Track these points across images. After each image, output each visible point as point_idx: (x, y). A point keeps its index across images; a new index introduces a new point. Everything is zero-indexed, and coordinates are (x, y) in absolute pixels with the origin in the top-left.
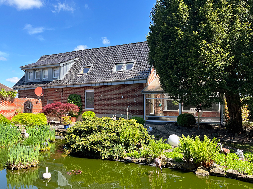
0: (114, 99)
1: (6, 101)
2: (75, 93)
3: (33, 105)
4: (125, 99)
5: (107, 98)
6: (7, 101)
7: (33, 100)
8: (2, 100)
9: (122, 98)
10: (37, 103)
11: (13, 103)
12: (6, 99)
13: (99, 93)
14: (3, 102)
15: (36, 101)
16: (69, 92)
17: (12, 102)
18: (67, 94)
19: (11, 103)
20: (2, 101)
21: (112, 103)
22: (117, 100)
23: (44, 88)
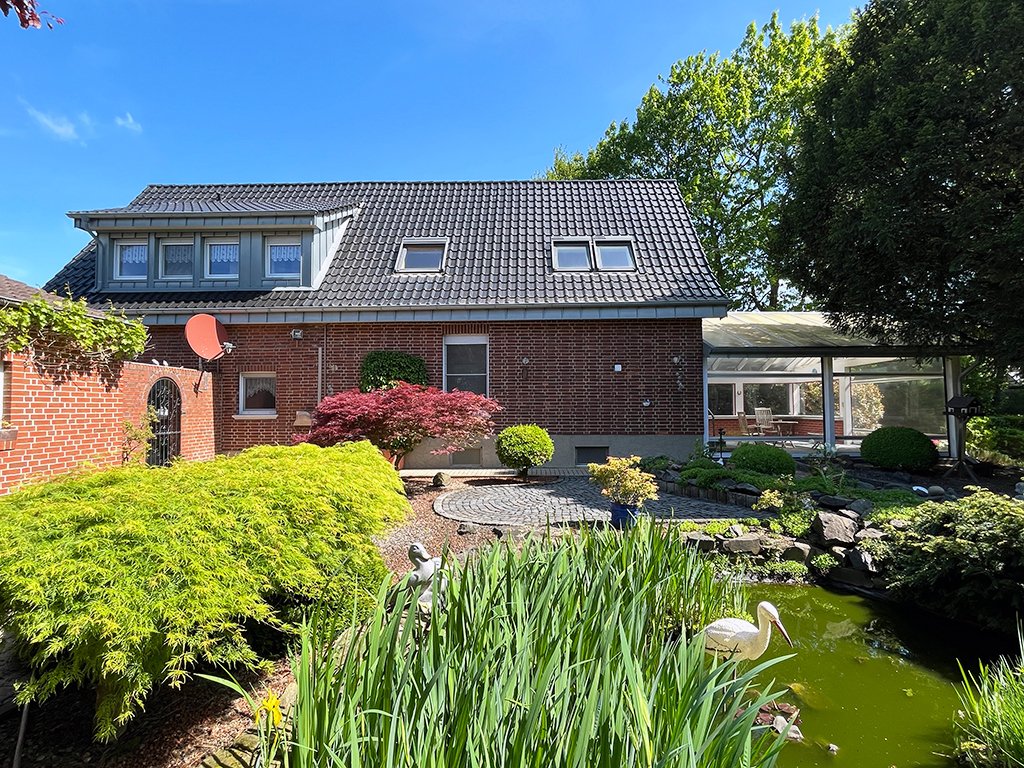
0: (580, 376)
1: (81, 374)
2: (396, 348)
3: (184, 396)
4: (629, 376)
5: (553, 369)
6: (89, 375)
7: (184, 377)
8: (64, 367)
9: (618, 373)
10: (197, 387)
11: (117, 386)
12: (84, 366)
13: (512, 349)
14: (70, 378)
15: (195, 380)
16: (364, 342)
17: (114, 381)
18: (350, 353)
19: (110, 386)
20: (62, 372)
21: (572, 390)
22: (594, 380)
23: (226, 320)
